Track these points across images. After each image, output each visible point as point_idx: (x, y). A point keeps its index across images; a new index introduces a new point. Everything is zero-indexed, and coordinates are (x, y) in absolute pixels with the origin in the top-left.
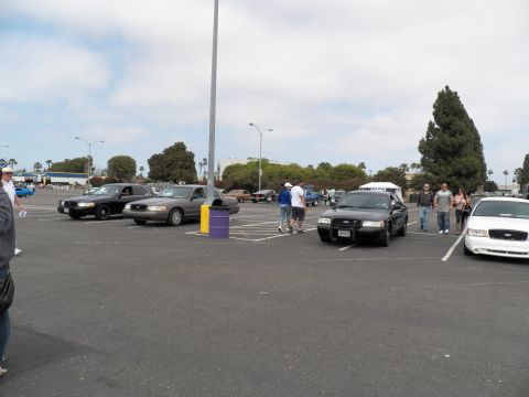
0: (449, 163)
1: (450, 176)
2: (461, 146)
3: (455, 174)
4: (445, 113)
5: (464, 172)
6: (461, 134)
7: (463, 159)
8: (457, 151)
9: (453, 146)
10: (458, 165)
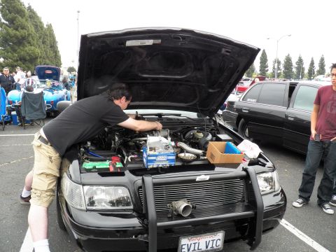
0: (15, 51)
1: (17, 61)
2: (24, 38)
3: (21, 60)
4: (9, 10)
5: (28, 58)
6: (23, 28)
7: (26, 49)
8: (21, 41)
9: (17, 38)
10: (22, 53)
